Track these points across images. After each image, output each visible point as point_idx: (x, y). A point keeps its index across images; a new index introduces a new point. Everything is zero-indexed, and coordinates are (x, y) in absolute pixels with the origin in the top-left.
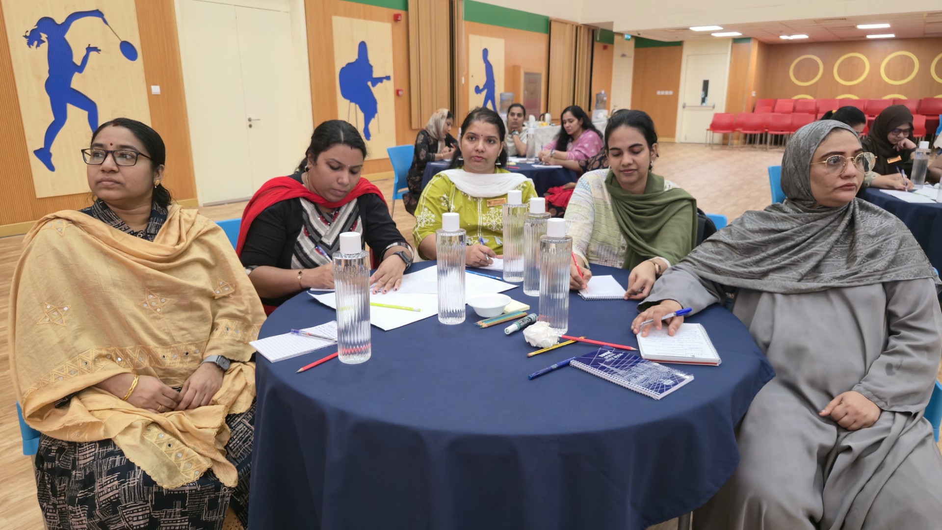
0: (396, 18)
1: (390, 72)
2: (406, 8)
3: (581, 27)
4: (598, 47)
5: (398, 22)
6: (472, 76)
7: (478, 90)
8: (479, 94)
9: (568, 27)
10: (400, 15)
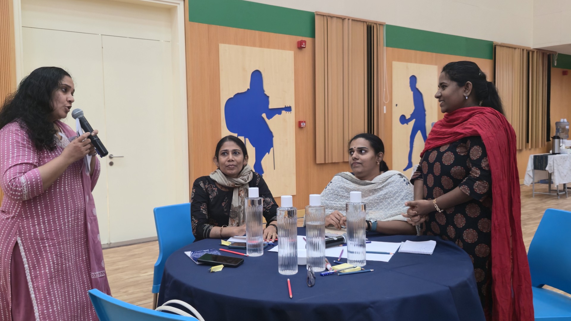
0: (300, 46)
1: (291, 102)
2: (313, 35)
3: (533, 52)
4: (555, 73)
5: (304, 49)
6: (397, 105)
7: (403, 120)
8: (405, 124)
9: (517, 53)
10: (305, 42)
